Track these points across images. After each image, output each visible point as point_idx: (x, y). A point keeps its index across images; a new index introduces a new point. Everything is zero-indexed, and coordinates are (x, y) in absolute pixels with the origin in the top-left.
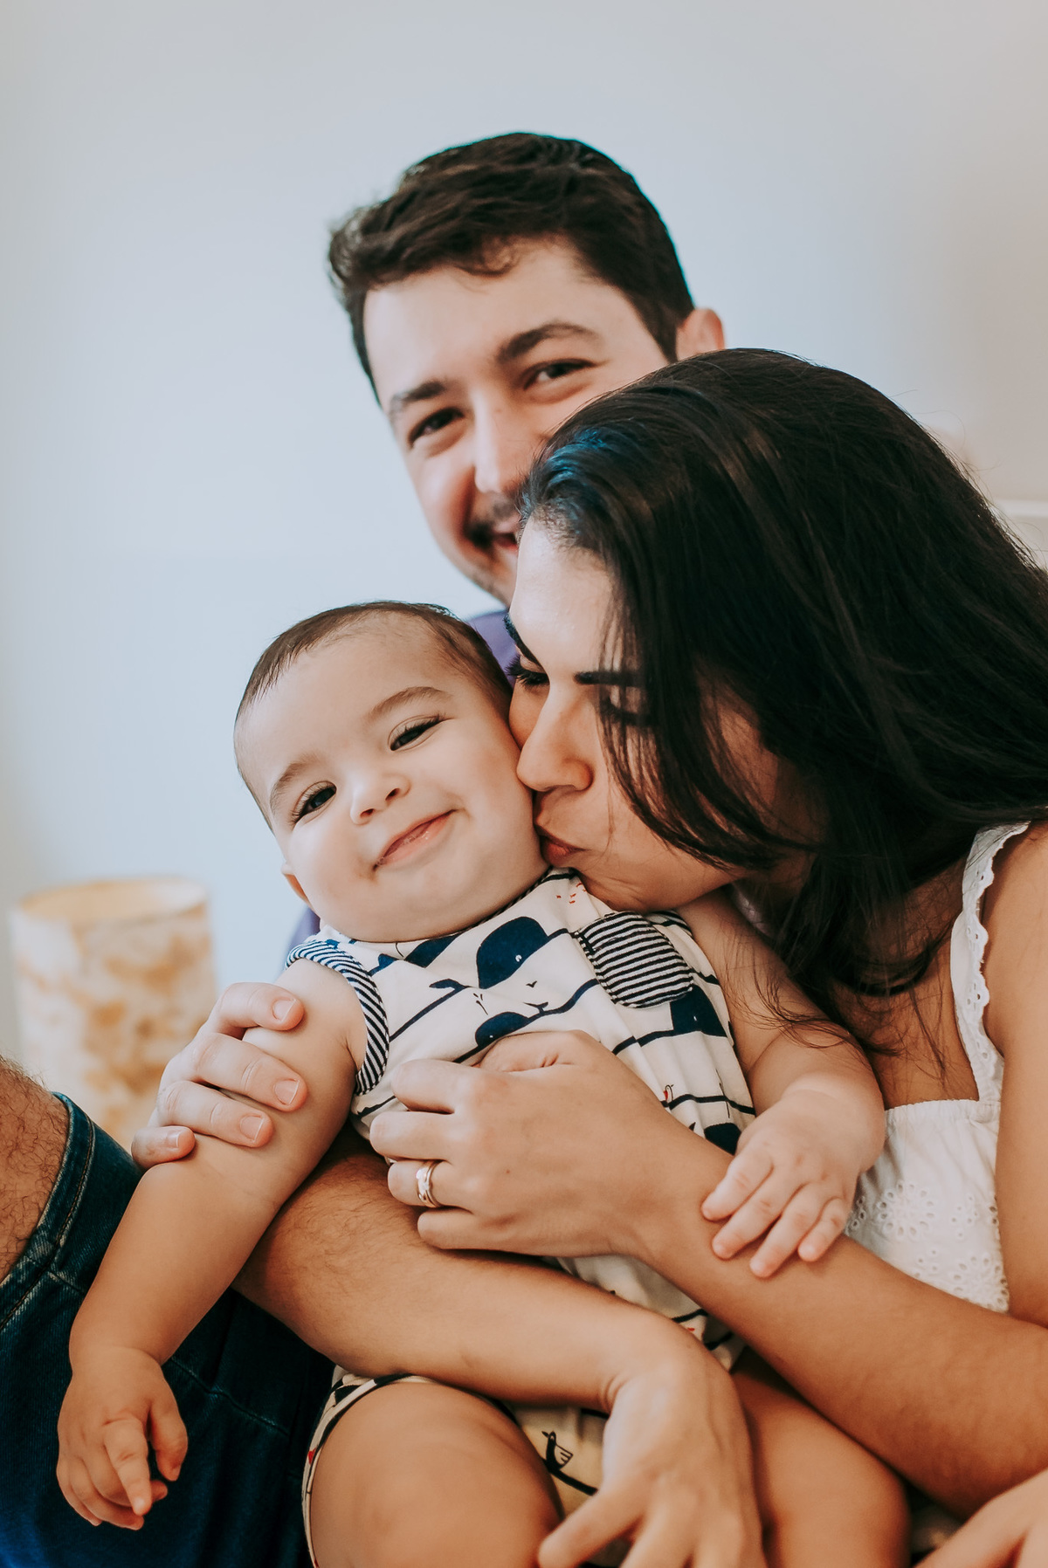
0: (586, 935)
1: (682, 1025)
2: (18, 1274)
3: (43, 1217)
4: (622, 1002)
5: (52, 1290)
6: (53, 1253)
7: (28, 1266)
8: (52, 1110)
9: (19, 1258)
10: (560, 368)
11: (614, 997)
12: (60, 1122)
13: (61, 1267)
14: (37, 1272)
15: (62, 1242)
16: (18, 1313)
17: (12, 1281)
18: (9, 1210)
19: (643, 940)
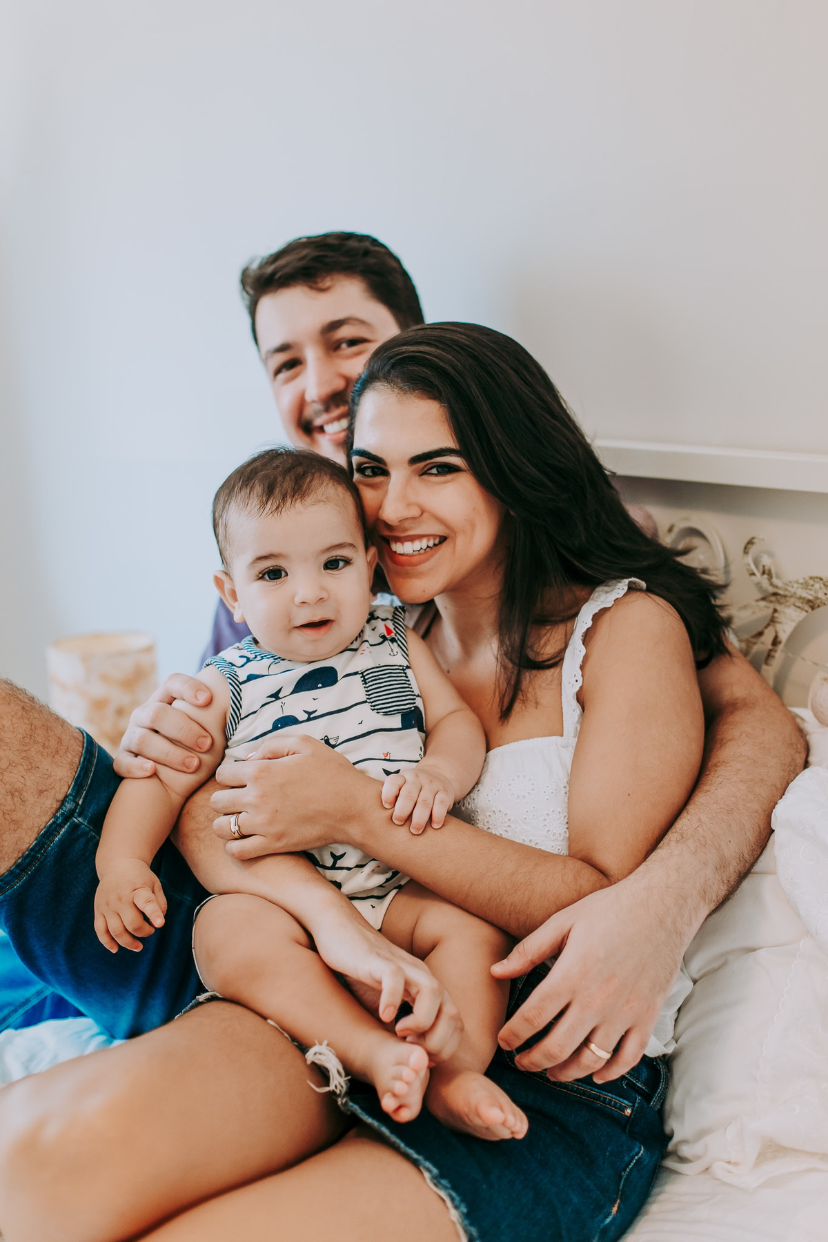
0: (364, 674)
1: (406, 725)
2: (57, 818)
3: (70, 789)
4: (376, 711)
5: (75, 827)
6: (76, 808)
7: (62, 814)
8: (75, 735)
9: (57, 811)
10: (353, 342)
11: (373, 708)
12: (80, 741)
13: (80, 815)
14: (67, 817)
15: (80, 802)
16: (57, 839)
17: (54, 822)
18: (53, 785)
19: (393, 680)
